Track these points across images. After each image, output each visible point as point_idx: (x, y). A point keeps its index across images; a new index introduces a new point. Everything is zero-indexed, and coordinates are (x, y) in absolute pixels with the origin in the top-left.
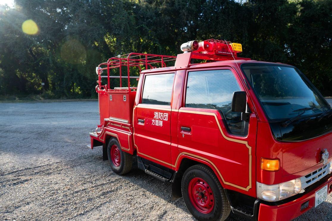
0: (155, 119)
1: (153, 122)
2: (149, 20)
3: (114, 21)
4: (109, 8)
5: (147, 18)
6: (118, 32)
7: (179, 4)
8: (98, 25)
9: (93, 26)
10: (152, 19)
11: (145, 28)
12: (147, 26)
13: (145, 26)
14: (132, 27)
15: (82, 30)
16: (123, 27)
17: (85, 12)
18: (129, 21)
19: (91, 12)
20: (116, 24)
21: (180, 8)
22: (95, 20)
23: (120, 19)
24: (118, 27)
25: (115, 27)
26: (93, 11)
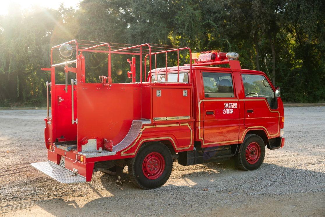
0: (226, 109)
1: (224, 111)
3: (177, 19)
5: (215, 13)
6: (181, 31)
8: (161, 25)
9: (155, 26)
10: (220, 13)
12: (214, 22)
13: (212, 22)
14: (197, 24)
15: (144, 32)
16: (187, 25)
17: (148, 12)
18: (193, 18)
19: (153, 12)
20: (179, 22)
22: (158, 19)
23: (184, 17)
24: (181, 26)
25: (179, 25)
26: (155, 11)
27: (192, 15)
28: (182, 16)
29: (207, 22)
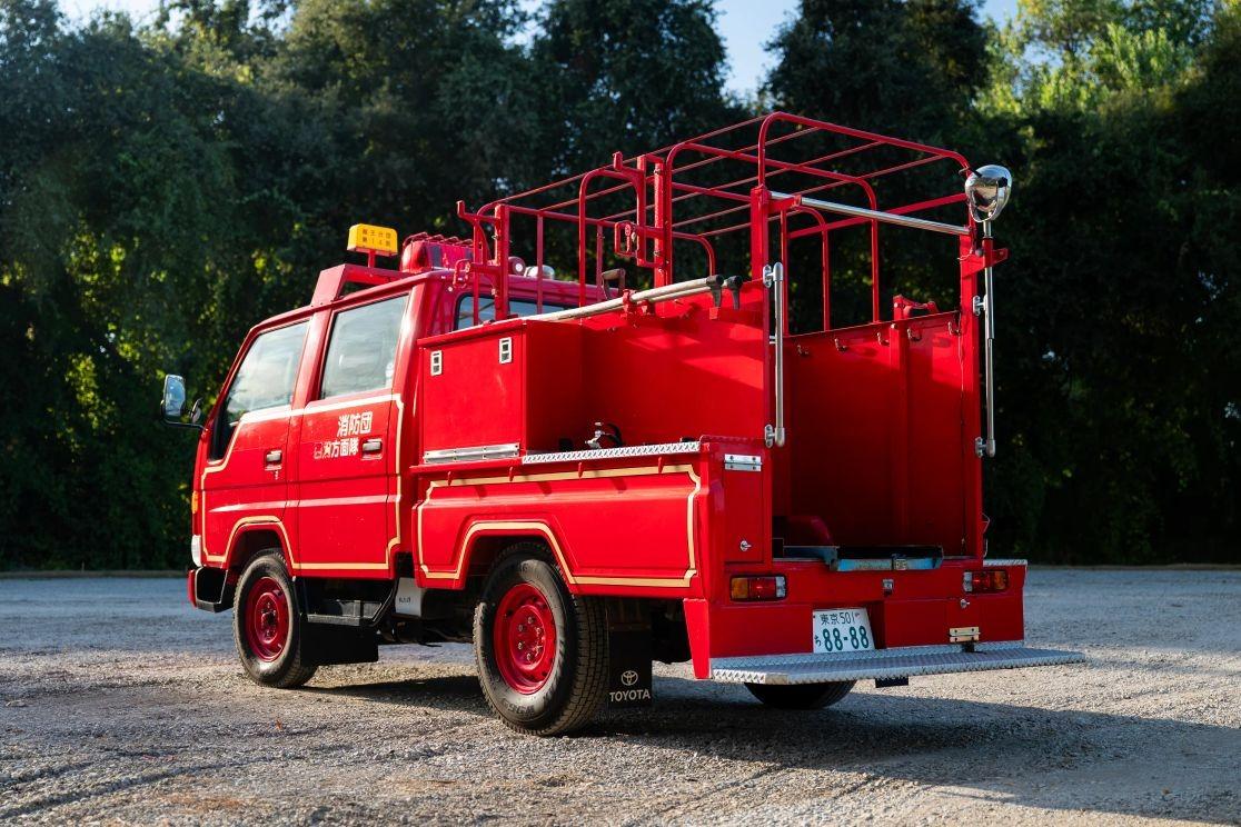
2: (308, 167)
3: (126, 166)
4: (102, 101)
5: (296, 161)
6: (143, 223)
7: (455, 100)
10: (321, 164)
11: (287, 207)
13: (284, 198)
16: (173, 199)
20: (137, 180)
21: (461, 119)
24: (144, 199)
27: (195, 155)
28: (149, 156)
29: (265, 195)
